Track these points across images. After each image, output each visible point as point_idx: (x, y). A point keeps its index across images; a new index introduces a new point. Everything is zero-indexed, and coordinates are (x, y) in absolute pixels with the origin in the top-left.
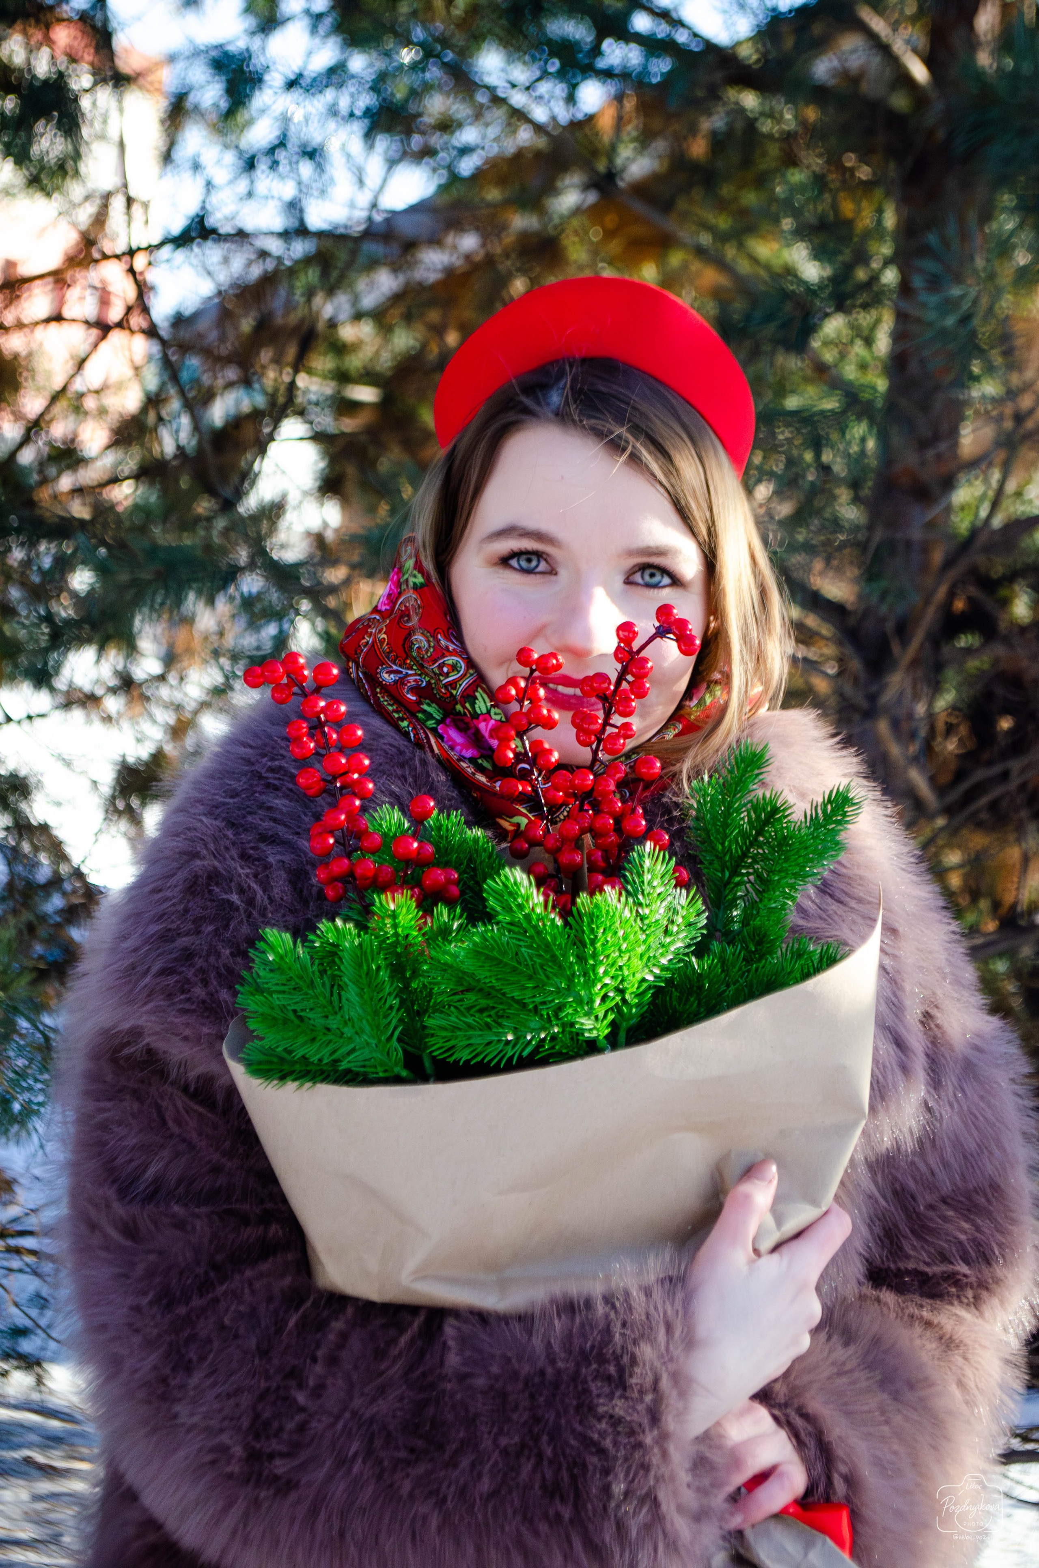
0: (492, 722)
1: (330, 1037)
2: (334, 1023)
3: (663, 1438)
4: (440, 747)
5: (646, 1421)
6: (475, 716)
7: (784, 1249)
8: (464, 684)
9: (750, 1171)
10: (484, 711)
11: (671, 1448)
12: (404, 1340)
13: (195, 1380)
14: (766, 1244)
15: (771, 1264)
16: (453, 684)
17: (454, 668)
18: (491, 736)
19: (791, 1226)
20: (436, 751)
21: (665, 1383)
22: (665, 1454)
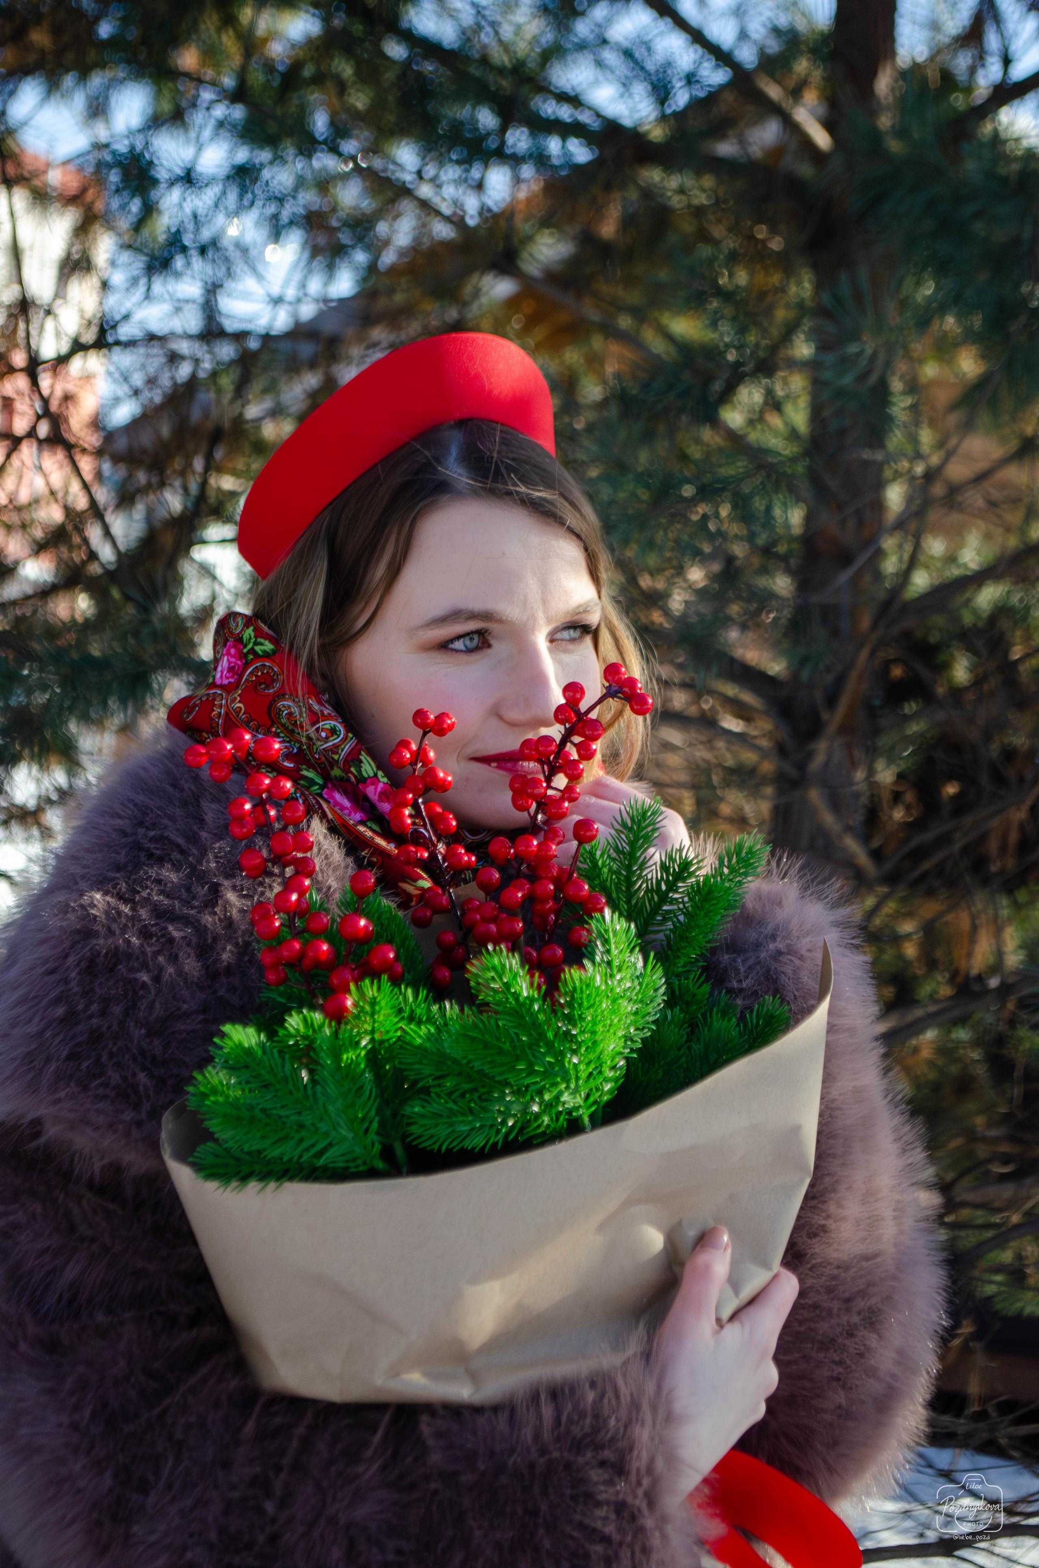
0: (381, 785)
1: (303, 1133)
2: (307, 1119)
3: (663, 1520)
4: (334, 812)
5: (644, 1506)
6: (362, 780)
7: (743, 1316)
8: (347, 748)
9: (704, 1239)
10: (372, 774)
11: (669, 1529)
12: (377, 1438)
13: (152, 1499)
14: (726, 1314)
15: (732, 1332)
16: (335, 749)
17: (333, 731)
18: (381, 799)
19: (747, 1292)
20: (330, 816)
21: (660, 1464)
22: (664, 1537)
